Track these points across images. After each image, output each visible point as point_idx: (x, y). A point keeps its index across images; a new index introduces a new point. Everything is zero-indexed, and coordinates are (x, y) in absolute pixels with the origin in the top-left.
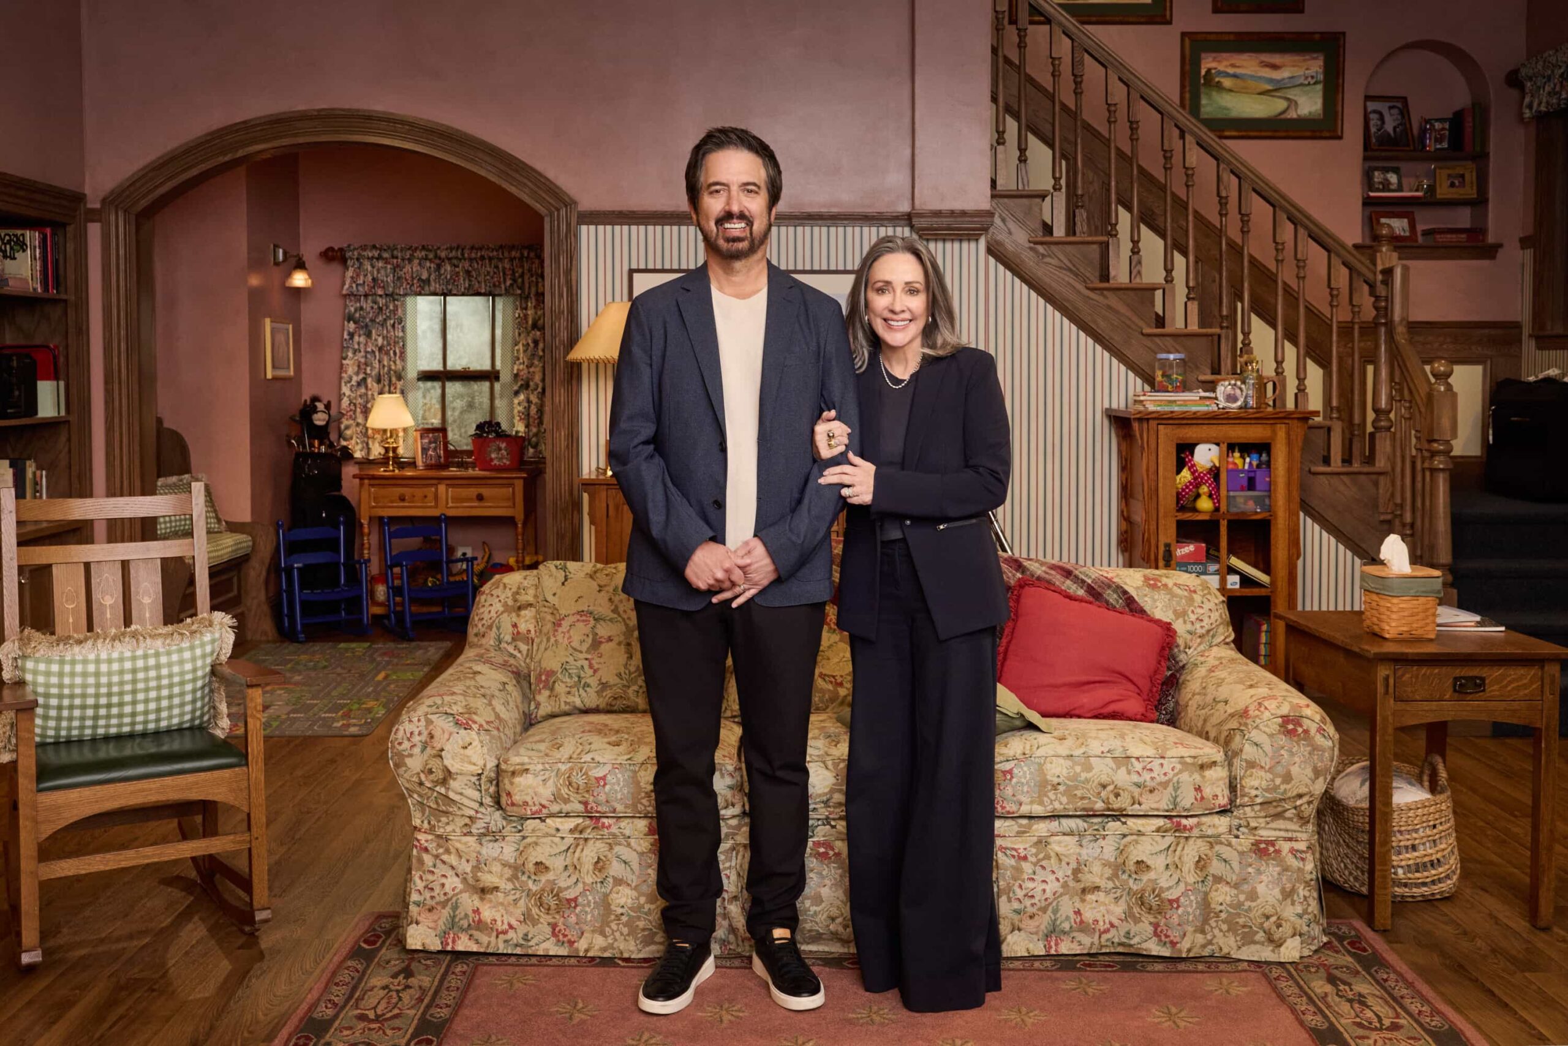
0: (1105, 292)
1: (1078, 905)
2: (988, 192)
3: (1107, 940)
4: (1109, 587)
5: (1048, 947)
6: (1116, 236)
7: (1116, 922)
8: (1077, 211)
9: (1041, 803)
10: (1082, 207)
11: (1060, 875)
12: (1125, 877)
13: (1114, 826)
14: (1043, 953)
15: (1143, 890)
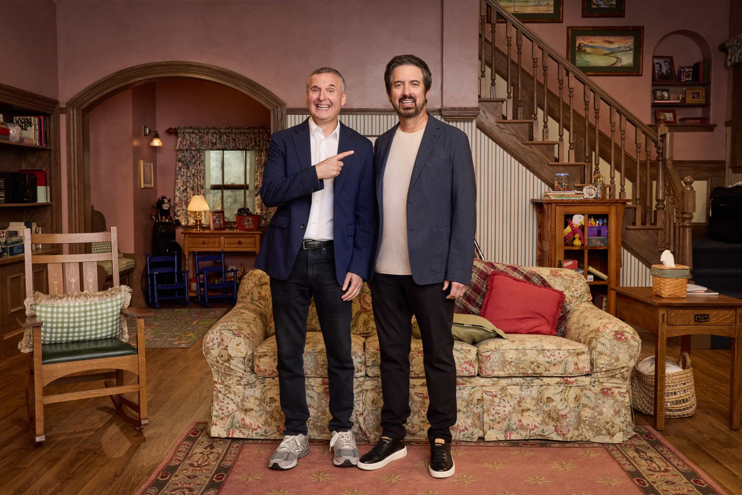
0: (531, 146)
1: (520, 417)
2: (477, 99)
3: (533, 433)
4: (534, 275)
5: (506, 436)
6: (536, 119)
7: (537, 425)
8: (518, 108)
9: (503, 371)
10: (521, 106)
11: (512, 404)
12: (542, 404)
13: (537, 381)
14: (504, 439)
15: (550, 410)
